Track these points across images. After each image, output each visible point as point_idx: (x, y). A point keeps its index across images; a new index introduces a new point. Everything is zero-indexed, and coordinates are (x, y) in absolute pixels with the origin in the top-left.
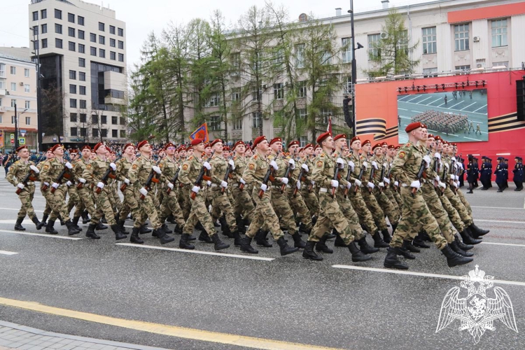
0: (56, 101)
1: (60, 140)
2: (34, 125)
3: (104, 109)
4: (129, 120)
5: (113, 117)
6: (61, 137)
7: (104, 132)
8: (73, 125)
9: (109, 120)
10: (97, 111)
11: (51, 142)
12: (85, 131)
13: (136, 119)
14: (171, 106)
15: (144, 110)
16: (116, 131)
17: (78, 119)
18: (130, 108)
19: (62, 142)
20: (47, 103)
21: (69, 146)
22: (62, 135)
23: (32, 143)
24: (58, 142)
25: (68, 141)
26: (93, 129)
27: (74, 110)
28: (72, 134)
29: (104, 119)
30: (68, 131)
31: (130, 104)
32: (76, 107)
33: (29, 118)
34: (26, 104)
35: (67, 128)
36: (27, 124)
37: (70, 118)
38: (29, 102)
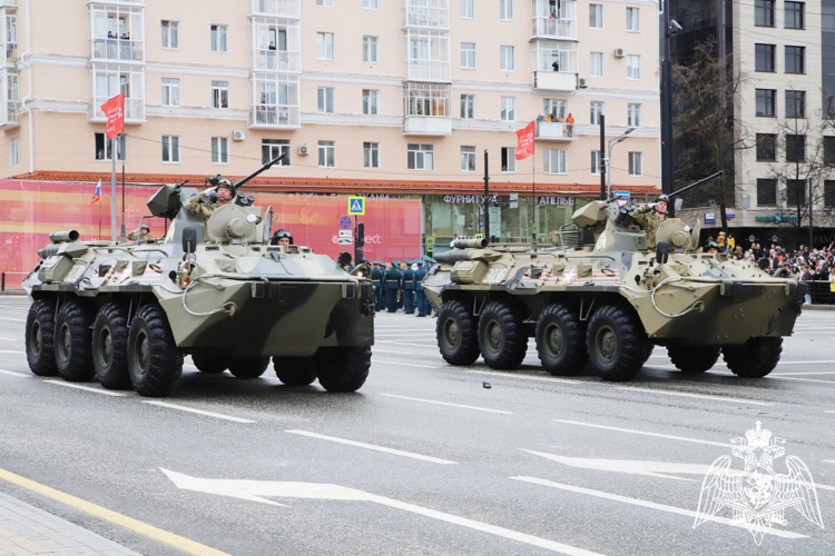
0: (716, 100)
1: (724, 218)
2: (651, 174)
6: (729, 211)
8: (764, 170)
11: (699, 225)
12: (803, 191)
17: (781, 153)
19: (730, 224)
20: (689, 107)
21: (752, 239)
22: (732, 204)
24: (719, 224)
25: (747, 222)
26: (828, 183)
27: (766, 126)
28: (762, 201)
30: (748, 191)
32: (773, 114)
33: (639, 154)
34: (630, 112)
35: (745, 180)
36: (631, 172)
37: (754, 150)
38: (637, 106)
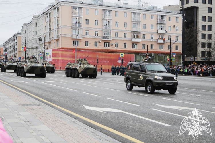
0: (193, 36)
1: (195, 59)
2: (180, 50)
6: (195, 58)
8: (203, 50)
11: (190, 60)
12: (211, 54)
17: (206, 46)
19: (196, 60)
20: (188, 37)
21: (200, 63)
22: (196, 56)
23: (178, 61)
24: (193, 60)
25: (199, 60)
27: (204, 41)
28: (202, 56)
30: (199, 54)
32: (205, 39)
33: (178, 46)
34: (176, 38)
35: (199, 52)
36: (176, 50)
37: (201, 46)
38: (178, 37)
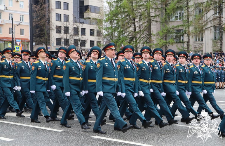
0: (45, 15)
1: (47, 48)
2: (27, 35)
3: (83, 23)
4: (105, 32)
5: (91, 30)
6: (48, 46)
7: (83, 43)
8: (58, 36)
9: (88, 32)
10: (78, 24)
12: (68, 42)
13: (110, 31)
14: (140, 20)
15: (117, 23)
16: (93, 41)
17: (62, 31)
18: (105, 21)
19: (49, 50)
20: (37, 17)
22: (49, 45)
26: (75, 40)
27: (59, 24)
28: (57, 44)
29: (83, 31)
30: (53, 42)
31: (105, 18)
32: (60, 21)
33: (23, 29)
34: (20, 17)
35: (53, 38)
36: (21, 34)
37: (55, 30)
38: (23, 16)
